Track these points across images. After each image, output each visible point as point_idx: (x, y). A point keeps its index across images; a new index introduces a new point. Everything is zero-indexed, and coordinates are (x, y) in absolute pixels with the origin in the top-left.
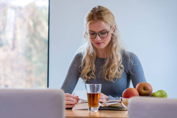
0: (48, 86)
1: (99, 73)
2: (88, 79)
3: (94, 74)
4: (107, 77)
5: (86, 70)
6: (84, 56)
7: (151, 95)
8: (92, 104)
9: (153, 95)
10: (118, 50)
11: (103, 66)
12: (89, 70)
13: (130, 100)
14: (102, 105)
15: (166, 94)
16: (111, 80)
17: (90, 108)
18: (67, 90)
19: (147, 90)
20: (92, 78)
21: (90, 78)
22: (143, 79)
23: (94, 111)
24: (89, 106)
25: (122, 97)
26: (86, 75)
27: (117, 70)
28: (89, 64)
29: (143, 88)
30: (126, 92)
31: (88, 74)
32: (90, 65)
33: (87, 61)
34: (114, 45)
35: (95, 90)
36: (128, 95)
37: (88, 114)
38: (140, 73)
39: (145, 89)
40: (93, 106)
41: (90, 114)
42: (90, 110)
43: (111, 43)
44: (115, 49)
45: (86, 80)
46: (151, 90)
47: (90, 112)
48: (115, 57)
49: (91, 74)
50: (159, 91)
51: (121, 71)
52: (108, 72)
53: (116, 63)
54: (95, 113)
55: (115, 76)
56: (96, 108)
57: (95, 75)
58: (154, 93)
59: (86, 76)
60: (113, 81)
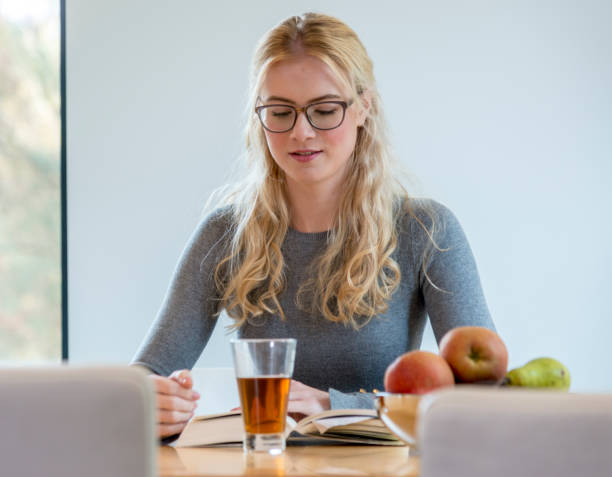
0: (65, 355)
1: (300, 291)
2: (249, 315)
3: (278, 296)
4: (333, 304)
5: (245, 277)
6: (242, 224)
7: (501, 381)
8: (258, 421)
9: (512, 378)
10: (384, 197)
11: (320, 260)
12: (258, 279)
13: (427, 403)
14: (302, 428)
15: (563, 373)
16: (345, 321)
17: (251, 440)
18: (160, 364)
19: (487, 358)
20: (265, 312)
21: (259, 313)
22: (476, 310)
23: (266, 452)
24: (248, 431)
25: (382, 389)
26: (245, 300)
27: (372, 278)
28: (259, 253)
29: (469, 352)
30: (401, 368)
31: (253, 296)
32: (264, 258)
33: (255, 244)
34: (369, 178)
35: (272, 365)
36: (410, 382)
37: (244, 466)
38: (464, 285)
39: (477, 353)
40: (261, 432)
41: (251, 465)
42: (251, 446)
43: (356, 169)
44: (372, 192)
45: (242, 321)
46: (504, 360)
47: (252, 458)
48: (369, 226)
49: (264, 296)
50: (533, 362)
51: (386, 287)
52: (337, 288)
53: (373, 250)
54: (272, 459)
55: (361, 304)
56: (276, 437)
57: (279, 300)
58: (513, 372)
59: (244, 303)
60: (354, 322)
